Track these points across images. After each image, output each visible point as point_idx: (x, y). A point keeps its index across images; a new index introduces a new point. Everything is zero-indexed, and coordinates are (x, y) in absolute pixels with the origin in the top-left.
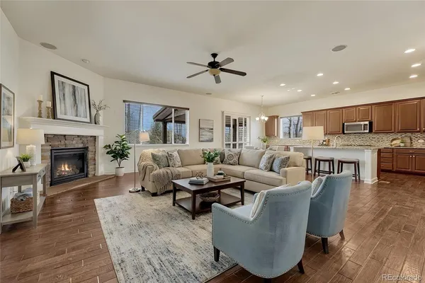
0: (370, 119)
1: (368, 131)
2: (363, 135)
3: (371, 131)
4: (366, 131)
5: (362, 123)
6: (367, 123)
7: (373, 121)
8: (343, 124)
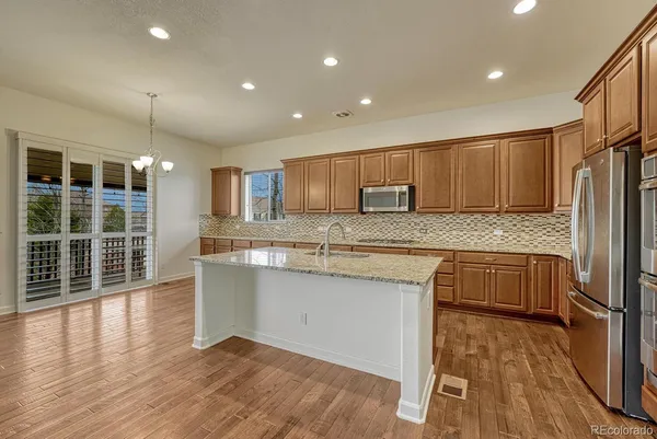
0: (410, 181)
1: (406, 208)
2: (396, 218)
3: (412, 208)
4: (402, 209)
5: (397, 189)
6: (405, 188)
7: (416, 184)
8: (361, 190)
